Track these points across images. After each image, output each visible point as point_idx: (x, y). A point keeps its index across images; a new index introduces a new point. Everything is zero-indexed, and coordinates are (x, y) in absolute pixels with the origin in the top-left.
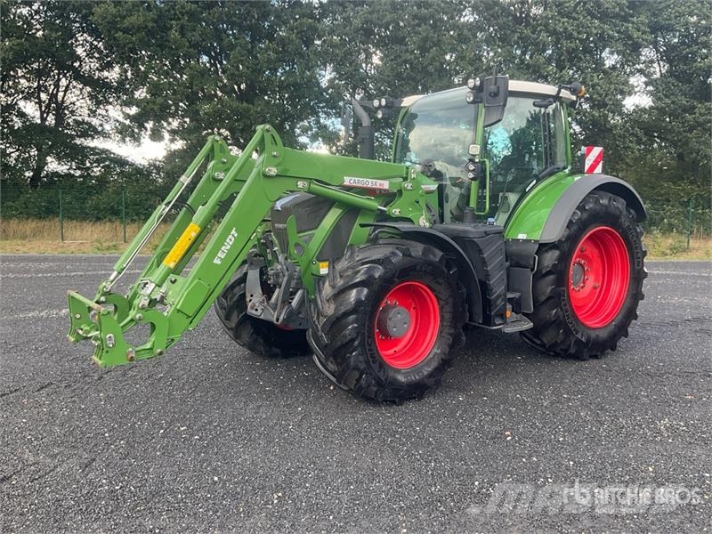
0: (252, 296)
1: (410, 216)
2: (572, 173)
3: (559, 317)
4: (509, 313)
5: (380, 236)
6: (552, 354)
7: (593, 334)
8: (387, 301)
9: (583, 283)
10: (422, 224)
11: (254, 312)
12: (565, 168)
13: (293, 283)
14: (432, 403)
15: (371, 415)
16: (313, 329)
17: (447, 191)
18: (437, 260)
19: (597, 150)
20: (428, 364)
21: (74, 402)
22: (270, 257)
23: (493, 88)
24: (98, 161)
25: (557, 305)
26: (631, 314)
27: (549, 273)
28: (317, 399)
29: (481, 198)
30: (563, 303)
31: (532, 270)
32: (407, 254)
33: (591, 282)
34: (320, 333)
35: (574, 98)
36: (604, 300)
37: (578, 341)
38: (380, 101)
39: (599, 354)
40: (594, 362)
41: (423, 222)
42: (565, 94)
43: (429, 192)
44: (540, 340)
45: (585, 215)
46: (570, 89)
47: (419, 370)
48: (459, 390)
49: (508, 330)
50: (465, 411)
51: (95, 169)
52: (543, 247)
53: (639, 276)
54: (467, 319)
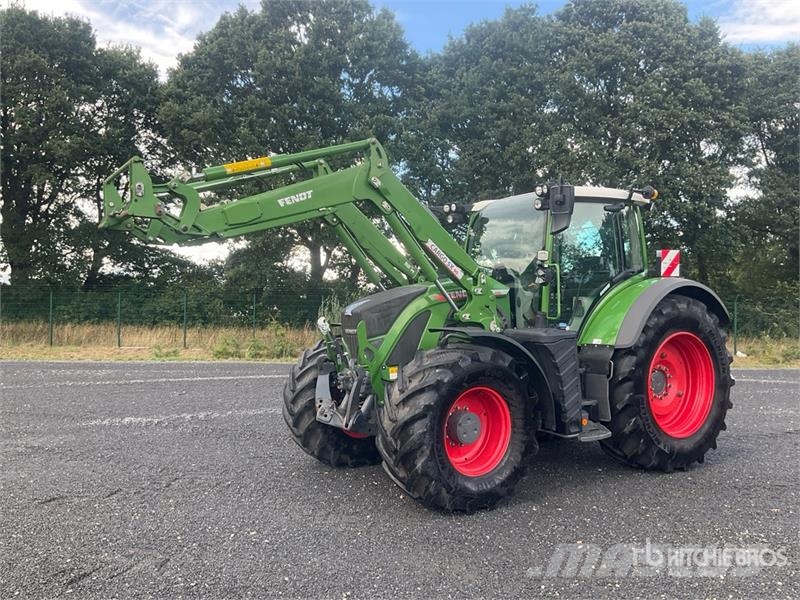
0: (321, 401)
1: (480, 321)
2: (649, 276)
3: (639, 425)
4: (585, 422)
5: (450, 340)
6: (635, 465)
7: (677, 445)
8: (457, 406)
9: (666, 392)
10: (492, 329)
11: (323, 418)
12: (642, 271)
13: (363, 388)
14: (504, 514)
15: (441, 523)
16: (382, 434)
17: (519, 295)
18: (507, 364)
19: (673, 254)
20: (500, 472)
21: (145, 507)
22: (339, 362)
23: (558, 196)
24: (158, 262)
25: (637, 413)
26: (719, 424)
27: (625, 380)
28: (386, 508)
29: (553, 302)
30: (643, 411)
31: (608, 376)
32: (475, 359)
33: (674, 389)
34: (390, 438)
35: (648, 201)
36: (689, 409)
37: (661, 452)
38: (450, 206)
39: (684, 465)
40: (679, 475)
41: (494, 327)
42: (637, 197)
43: (499, 297)
44: (621, 450)
45: (662, 320)
46: (642, 193)
47: (490, 478)
48: (533, 500)
49: (584, 439)
50: (538, 521)
51: (154, 271)
52: (619, 353)
53: (725, 384)
54: (540, 426)
